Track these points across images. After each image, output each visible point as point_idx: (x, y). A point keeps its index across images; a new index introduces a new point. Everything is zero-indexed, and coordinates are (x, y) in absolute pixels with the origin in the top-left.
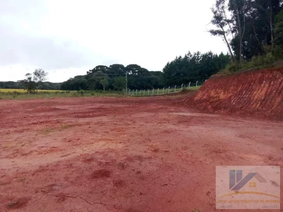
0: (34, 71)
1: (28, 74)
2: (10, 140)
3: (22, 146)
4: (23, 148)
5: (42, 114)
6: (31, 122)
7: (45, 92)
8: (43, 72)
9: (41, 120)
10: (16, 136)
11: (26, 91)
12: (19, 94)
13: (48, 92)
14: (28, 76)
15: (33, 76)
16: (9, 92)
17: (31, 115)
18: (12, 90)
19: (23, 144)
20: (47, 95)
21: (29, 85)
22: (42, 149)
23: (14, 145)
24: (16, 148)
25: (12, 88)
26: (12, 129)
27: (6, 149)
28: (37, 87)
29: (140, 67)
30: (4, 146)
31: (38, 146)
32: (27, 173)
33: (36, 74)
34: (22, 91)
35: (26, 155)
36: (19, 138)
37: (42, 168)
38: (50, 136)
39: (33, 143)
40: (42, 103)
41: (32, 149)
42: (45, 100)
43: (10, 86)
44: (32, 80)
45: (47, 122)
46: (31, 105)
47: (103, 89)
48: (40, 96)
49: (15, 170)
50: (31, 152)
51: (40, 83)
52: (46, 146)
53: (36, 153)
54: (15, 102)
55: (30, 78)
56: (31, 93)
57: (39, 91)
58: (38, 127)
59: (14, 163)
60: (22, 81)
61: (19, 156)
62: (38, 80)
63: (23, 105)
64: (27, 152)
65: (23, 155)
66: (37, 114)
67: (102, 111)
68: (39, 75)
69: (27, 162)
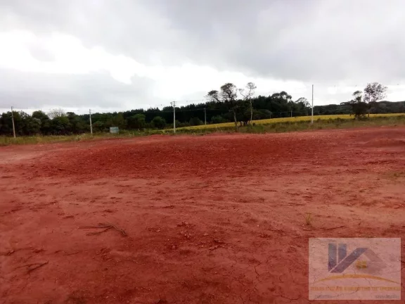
0: (365, 87)
1: (357, 92)
2: (343, 182)
3: (361, 191)
4: (363, 194)
5: (380, 150)
6: (366, 161)
7: (380, 117)
8: (379, 87)
9: (382, 159)
10: (349, 177)
11: (353, 116)
12: (342, 120)
13: (385, 118)
14: (357, 96)
15: (363, 95)
16: (330, 120)
17: (365, 151)
18: (334, 117)
19: (361, 189)
20: (384, 122)
21: (357, 108)
22: (391, 200)
23: (348, 189)
24: (354, 194)
25: (334, 113)
26: (342, 168)
27: (340, 192)
28: (369, 111)
30: (336, 188)
31: (383, 195)
32: (374, 229)
33: (367, 92)
34: (347, 117)
35: (368, 205)
36: (353, 181)
37: (394, 228)
38: (400, 182)
39: (376, 191)
40: (380, 134)
41: (375, 198)
42: (383, 129)
43: (330, 111)
44: (362, 100)
45: (392, 162)
46: (363, 137)
48: (373, 123)
49: (356, 222)
50: (375, 202)
51: (373, 104)
52: (396, 196)
53: (383, 205)
54: (341, 133)
55: (359, 99)
56: (360, 119)
57: (371, 115)
58: (378, 168)
59: (353, 213)
60: (347, 104)
61: (358, 205)
62: (371, 99)
63: (353, 136)
64: (369, 200)
65: (363, 204)
66: (374, 149)
68: (372, 92)
69: (370, 215)
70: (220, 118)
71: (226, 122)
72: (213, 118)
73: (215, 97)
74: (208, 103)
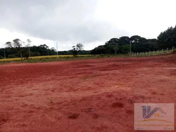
0: (76, 45)
1: (74, 46)
2: (67, 82)
3: (73, 85)
4: (74, 87)
5: (81, 69)
6: (76, 73)
7: (82, 56)
8: (81, 45)
9: (81, 72)
10: (70, 80)
11: (73, 56)
12: (69, 57)
13: (84, 56)
14: (74, 48)
15: (76, 47)
16: (65, 57)
17: (76, 69)
18: (66, 56)
19: (73, 84)
20: (83, 58)
21: (74, 53)
22: (83, 88)
23: (69, 85)
24: (70, 87)
25: (66, 54)
26: (68, 77)
27: (66, 87)
28: (78, 54)
29: (140, 37)
30: (64, 85)
31: (81, 86)
32: (77, 100)
33: (77, 46)
34: (71, 56)
35: (75, 90)
36: (71, 81)
37: (84, 98)
38: (87, 81)
39: (79, 84)
40: (81, 63)
41: (78, 88)
42: (83, 61)
43: (65, 54)
44: (76, 50)
45: (85, 73)
46: (76, 64)
47: (115, 53)
48: (80, 58)
49: (71, 98)
50: (78, 89)
51: (80, 51)
52: (85, 86)
53: (81, 90)
54: (68, 62)
55: (74, 49)
56: (75, 57)
57: (79, 55)
58: (80, 76)
59: (70, 95)
60: (71, 51)
61: (72, 91)
62: (79, 49)
63: (72, 63)
64: (76, 89)
65: (74, 91)
66: (79, 69)
67: (115, 67)
68: (79, 47)
69: (76, 94)
70: (13, 55)
71: (17, 57)
72: (9, 55)
73: (10, 45)
74: (6, 48)
